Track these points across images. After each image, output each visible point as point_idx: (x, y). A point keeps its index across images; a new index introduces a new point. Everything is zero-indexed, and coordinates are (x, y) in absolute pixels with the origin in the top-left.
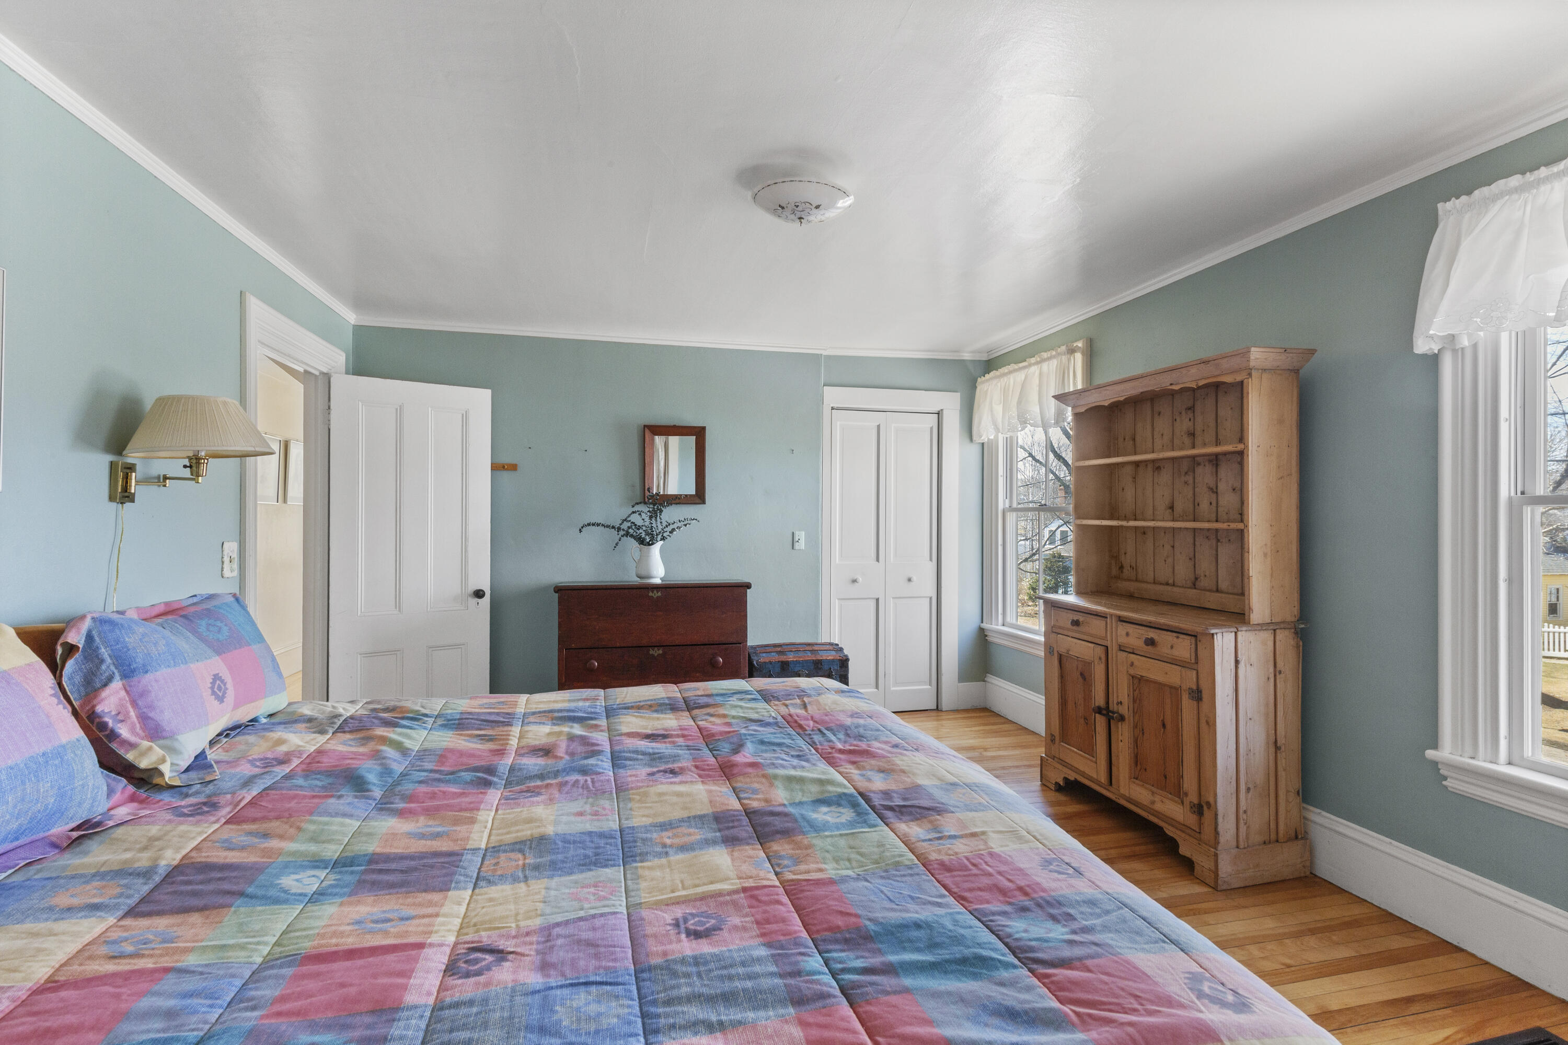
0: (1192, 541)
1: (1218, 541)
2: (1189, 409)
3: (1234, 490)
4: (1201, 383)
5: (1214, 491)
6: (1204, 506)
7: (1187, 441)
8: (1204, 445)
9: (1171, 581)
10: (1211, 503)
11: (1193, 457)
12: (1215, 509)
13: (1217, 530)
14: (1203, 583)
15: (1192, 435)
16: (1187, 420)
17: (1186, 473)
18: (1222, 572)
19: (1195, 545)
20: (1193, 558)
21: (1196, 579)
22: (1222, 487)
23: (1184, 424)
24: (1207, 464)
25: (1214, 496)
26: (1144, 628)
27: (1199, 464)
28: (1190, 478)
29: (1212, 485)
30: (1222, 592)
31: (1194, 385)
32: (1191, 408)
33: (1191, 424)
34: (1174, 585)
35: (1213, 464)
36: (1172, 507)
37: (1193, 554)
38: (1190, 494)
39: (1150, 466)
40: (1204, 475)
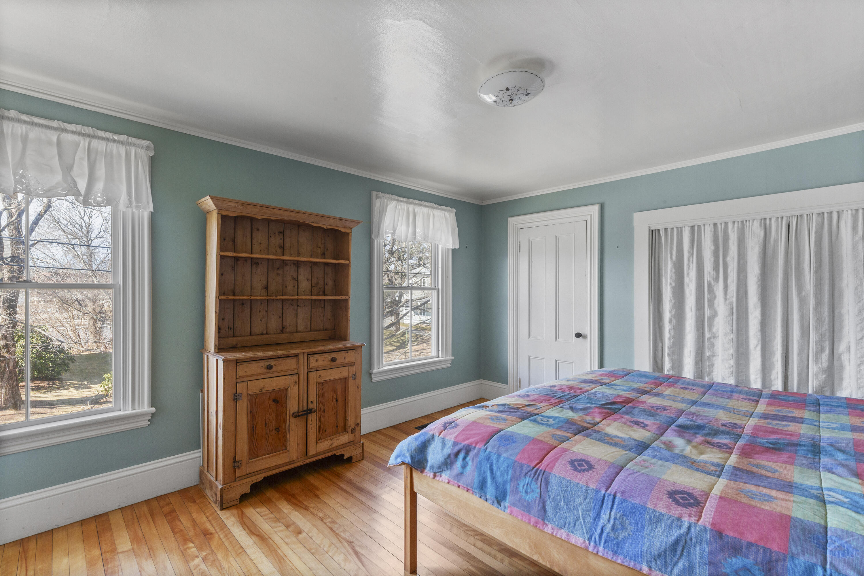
0: (281, 307)
1: (298, 306)
2: (281, 233)
3: (308, 280)
4: (329, 227)
5: (296, 279)
6: (290, 288)
7: (279, 251)
8: (291, 255)
9: (265, 332)
10: (294, 286)
11: (283, 261)
12: (296, 289)
13: (297, 300)
14: (288, 329)
15: (282, 247)
16: (279, 239)
17: (278, 269)
18: (300, 321)
19: (283, 309)
20: (282, 317)
21: (283, 328)
22: (301, 278)
23: (276, 241)
24: (292, 265)
25: (296, 282)
26: (327, 354)
27: (287, 265)
28: (281, 272)
29: (295, 277)
30: (300, 332)
31: (325, 227)
32: (282, 233)
33: (281, 241)
34: (267, 334)
35: (296, 266)
36: (266, 288)
37: (281, 314)
38: (281, 281)
39: (249, 261)
40: (290, 271)
